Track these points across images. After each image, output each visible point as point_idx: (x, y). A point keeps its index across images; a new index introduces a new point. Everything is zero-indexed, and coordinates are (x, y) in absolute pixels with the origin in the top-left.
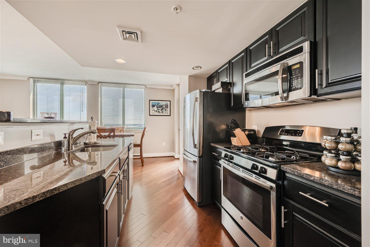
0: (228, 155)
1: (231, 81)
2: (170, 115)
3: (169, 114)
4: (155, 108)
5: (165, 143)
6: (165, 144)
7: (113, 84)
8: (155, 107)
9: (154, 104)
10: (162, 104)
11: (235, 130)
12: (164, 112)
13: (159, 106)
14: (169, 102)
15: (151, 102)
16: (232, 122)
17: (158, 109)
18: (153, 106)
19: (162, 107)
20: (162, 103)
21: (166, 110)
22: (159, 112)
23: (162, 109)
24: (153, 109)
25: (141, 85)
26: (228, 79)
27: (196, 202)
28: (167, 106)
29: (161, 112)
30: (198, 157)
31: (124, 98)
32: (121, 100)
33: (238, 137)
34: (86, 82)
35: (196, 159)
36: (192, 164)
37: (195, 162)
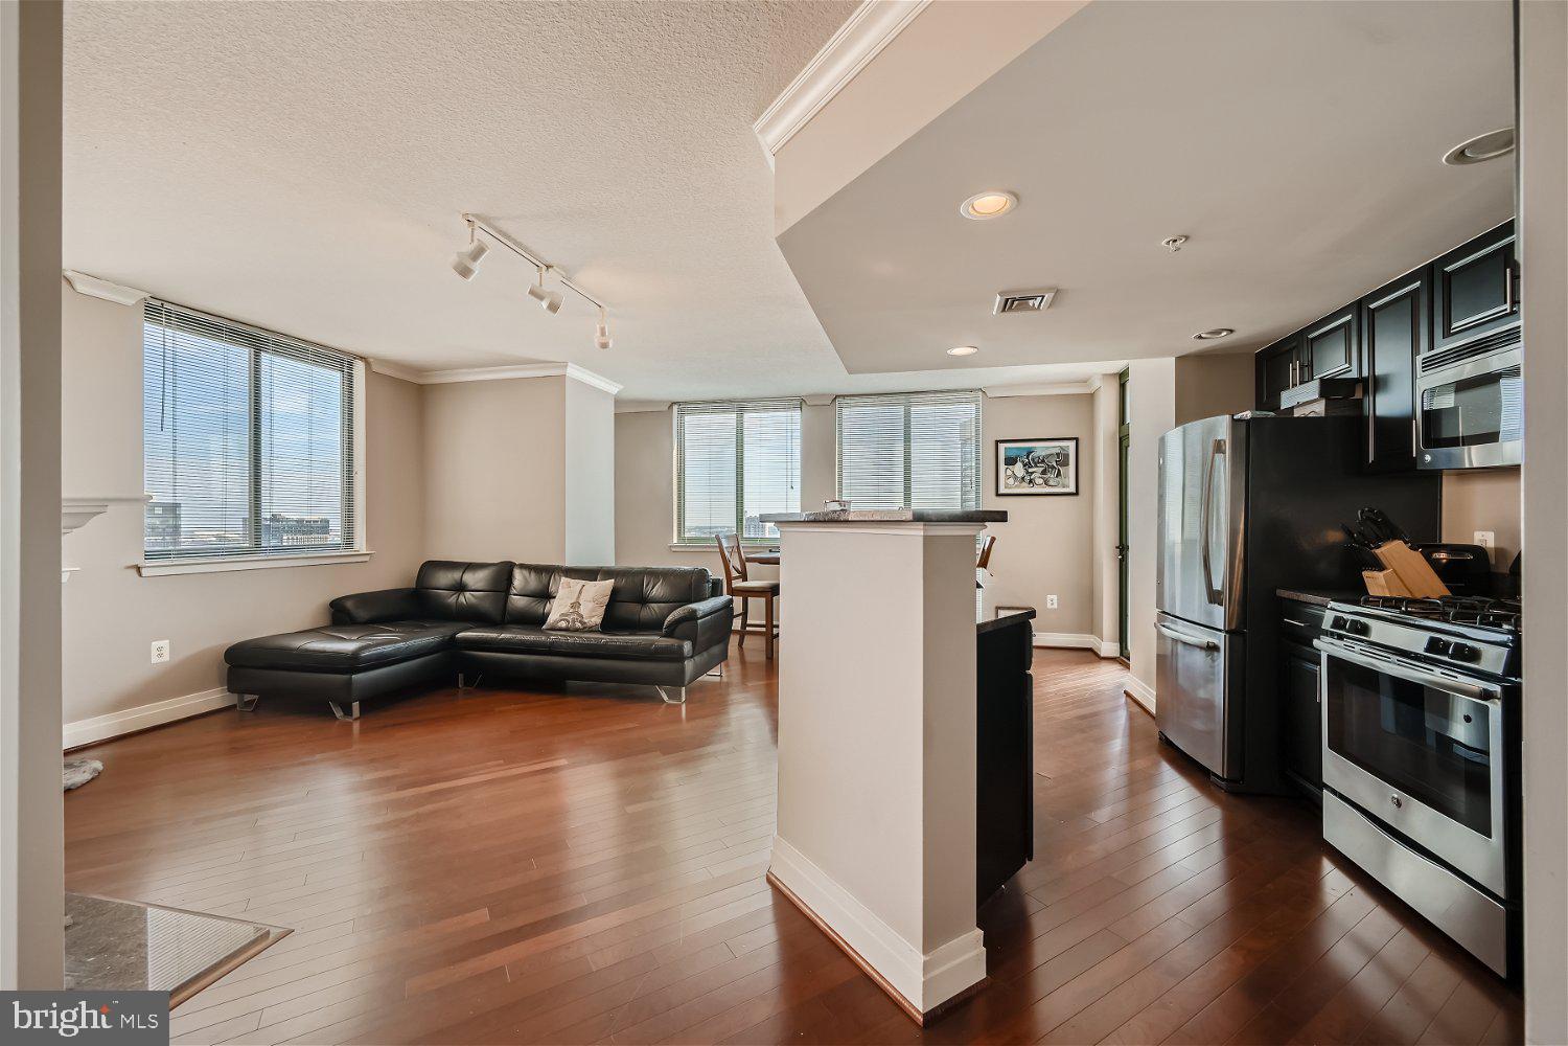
0: (1345, 621)
1: (1365, 373)
2: (1077, 493)
3: (1072, 489)
4: (1019, 469)
5: (1055, 597)
6: (1055, 601)
7: (877, 400)
8: (1019, 465)
9: (1012, 454)
10: (1044, 454)
11: (1380, 547)
12: (1051, 483)
13: (1033, 460)
14: (1072, 444)
15: (1002, 446)
16: (1368, 518)
17: (1027, 473)
18: (1010, 461)
19: (1043, 461)
20: (1041, 449)
21: (1059, 474)
22: (1031, 481)
23: (1044, 472)
24: (1009, 472)
25: (966, 390)
26: (1350, 364)
27: (1218, 777)
28: (1062, 459)
29: (1041, 481)
30: (1227, 632)
31: (907, 439)
32: (900, 447)
33: (1395, 571)
34: (801, 402)
35: (1220, 639)
36: (1199, 658)
37: (1211, 649)
